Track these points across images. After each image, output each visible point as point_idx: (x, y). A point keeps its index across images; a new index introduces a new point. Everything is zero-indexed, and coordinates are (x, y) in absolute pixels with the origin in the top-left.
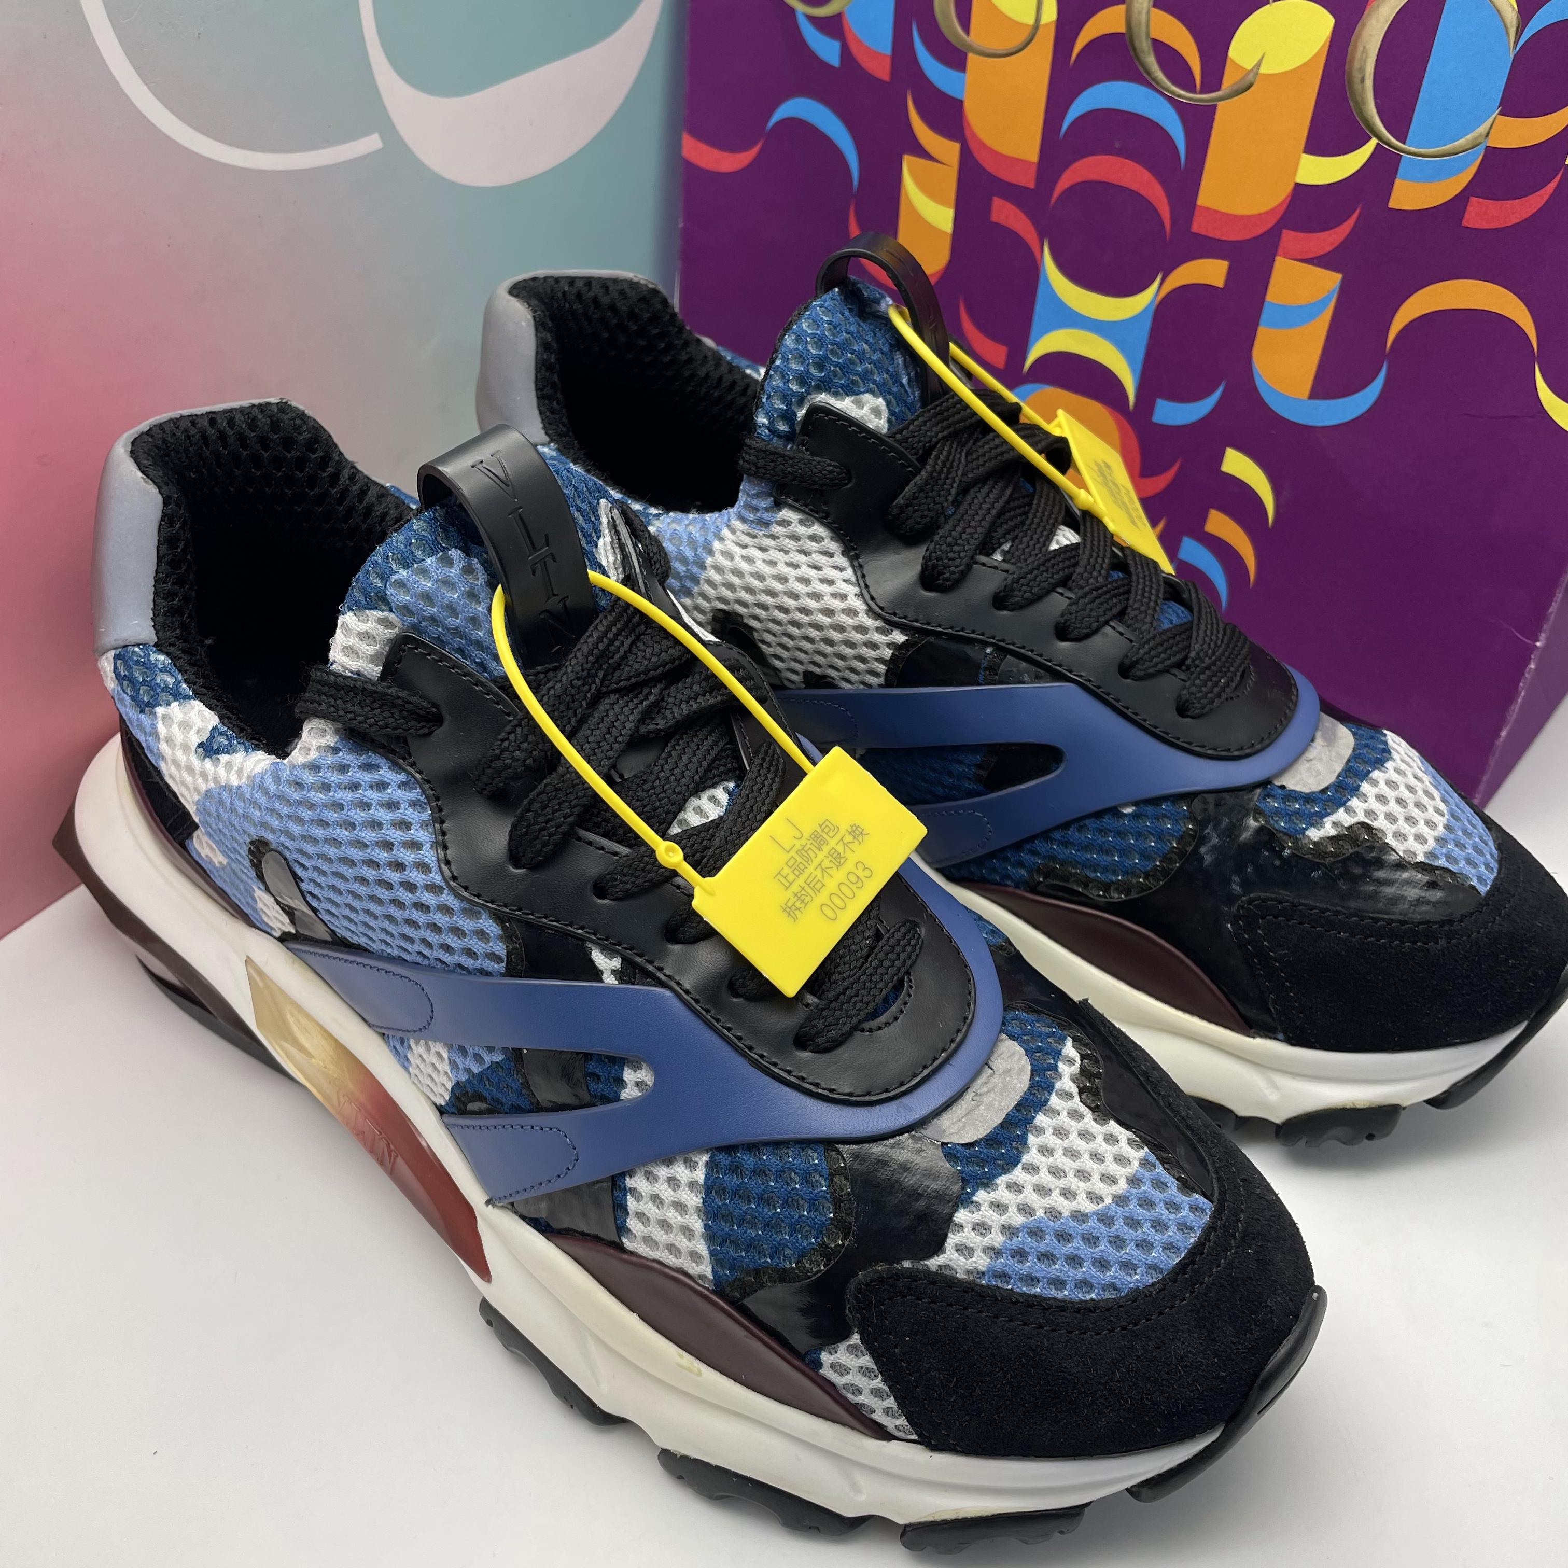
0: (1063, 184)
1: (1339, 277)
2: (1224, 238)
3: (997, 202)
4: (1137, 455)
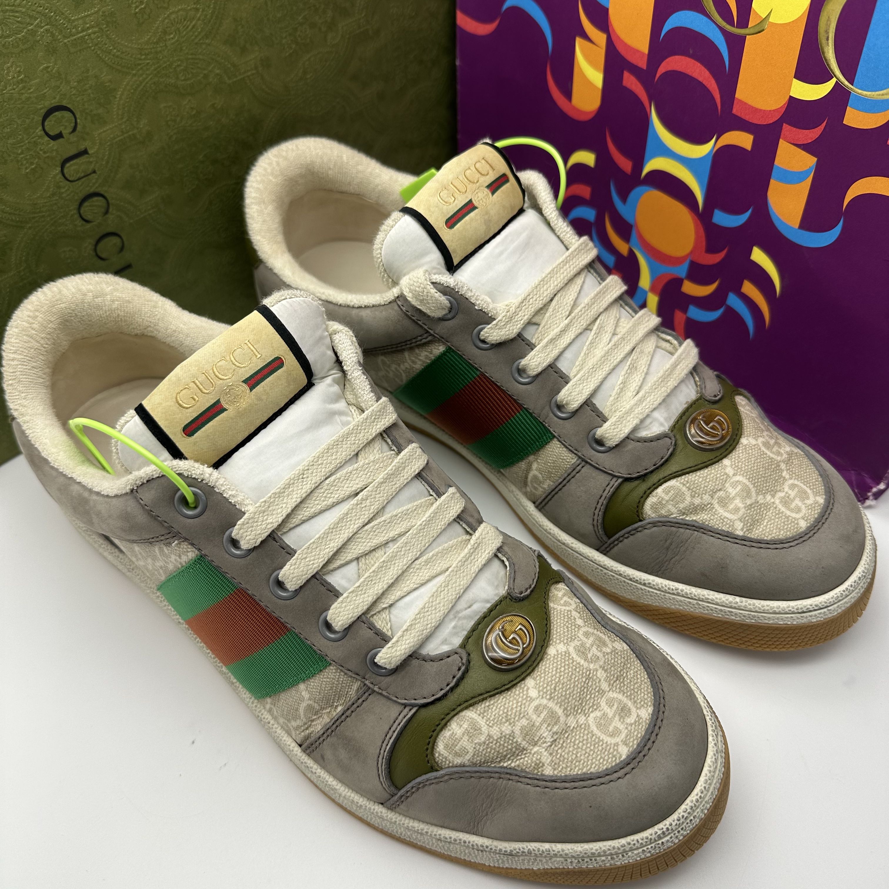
0: (662, 69)
1: (815, 159)
2: (750, 121)
3: (626, 74)
4: (703, 239)
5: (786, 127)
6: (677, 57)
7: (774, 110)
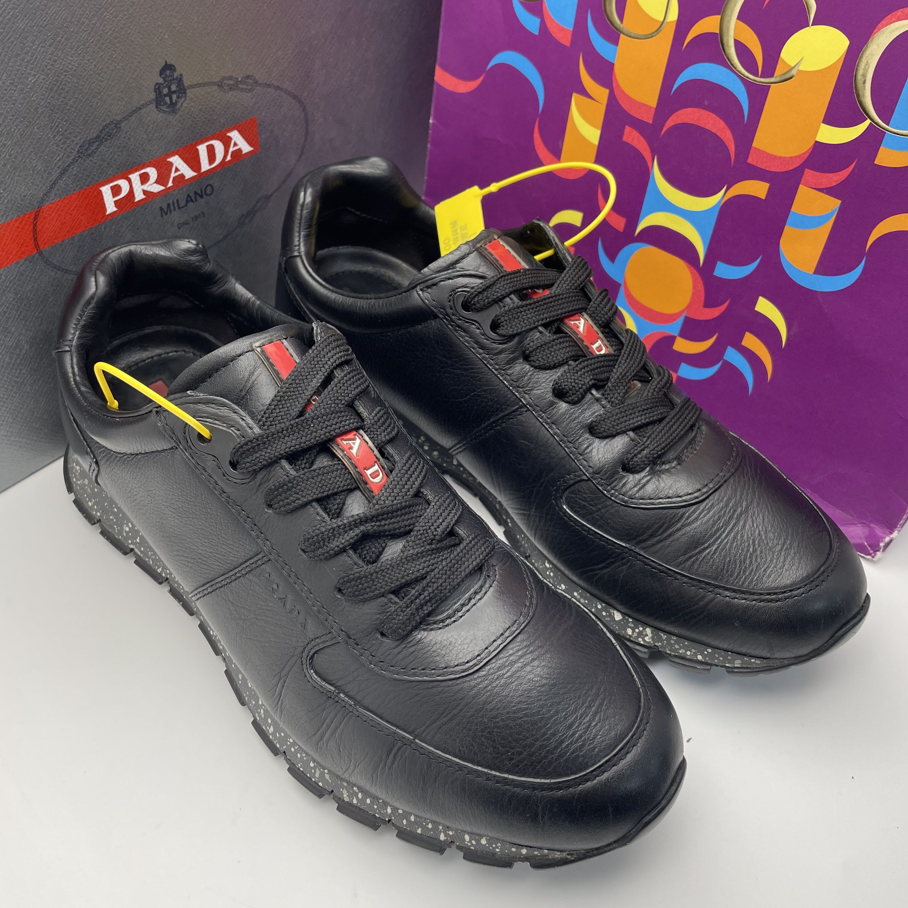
0: (670, 123)
1: (839, 202)
2: (767, 169)
3: (628, 129)
4: (702, 294)
5: (808, 173)
6: (690, 110)
7: (795, 157)
